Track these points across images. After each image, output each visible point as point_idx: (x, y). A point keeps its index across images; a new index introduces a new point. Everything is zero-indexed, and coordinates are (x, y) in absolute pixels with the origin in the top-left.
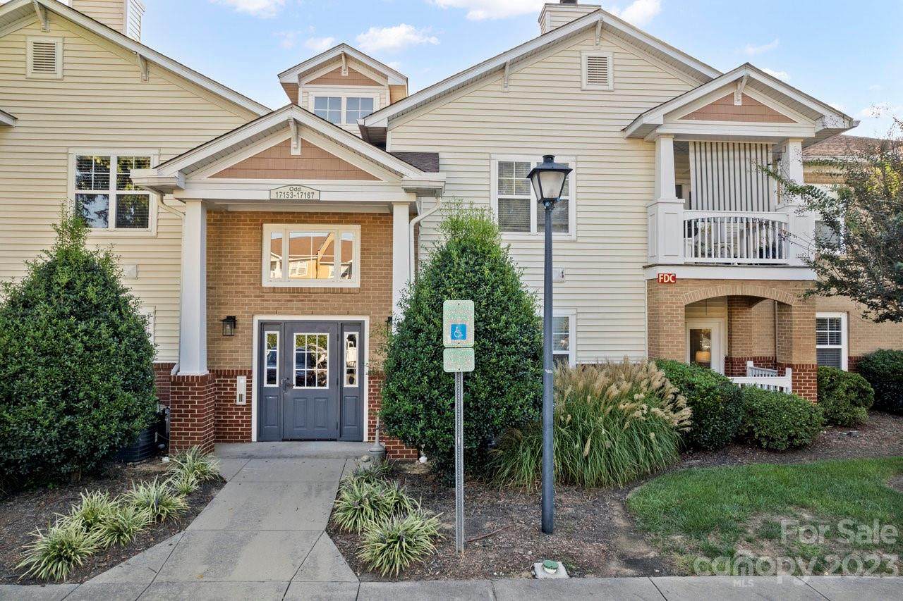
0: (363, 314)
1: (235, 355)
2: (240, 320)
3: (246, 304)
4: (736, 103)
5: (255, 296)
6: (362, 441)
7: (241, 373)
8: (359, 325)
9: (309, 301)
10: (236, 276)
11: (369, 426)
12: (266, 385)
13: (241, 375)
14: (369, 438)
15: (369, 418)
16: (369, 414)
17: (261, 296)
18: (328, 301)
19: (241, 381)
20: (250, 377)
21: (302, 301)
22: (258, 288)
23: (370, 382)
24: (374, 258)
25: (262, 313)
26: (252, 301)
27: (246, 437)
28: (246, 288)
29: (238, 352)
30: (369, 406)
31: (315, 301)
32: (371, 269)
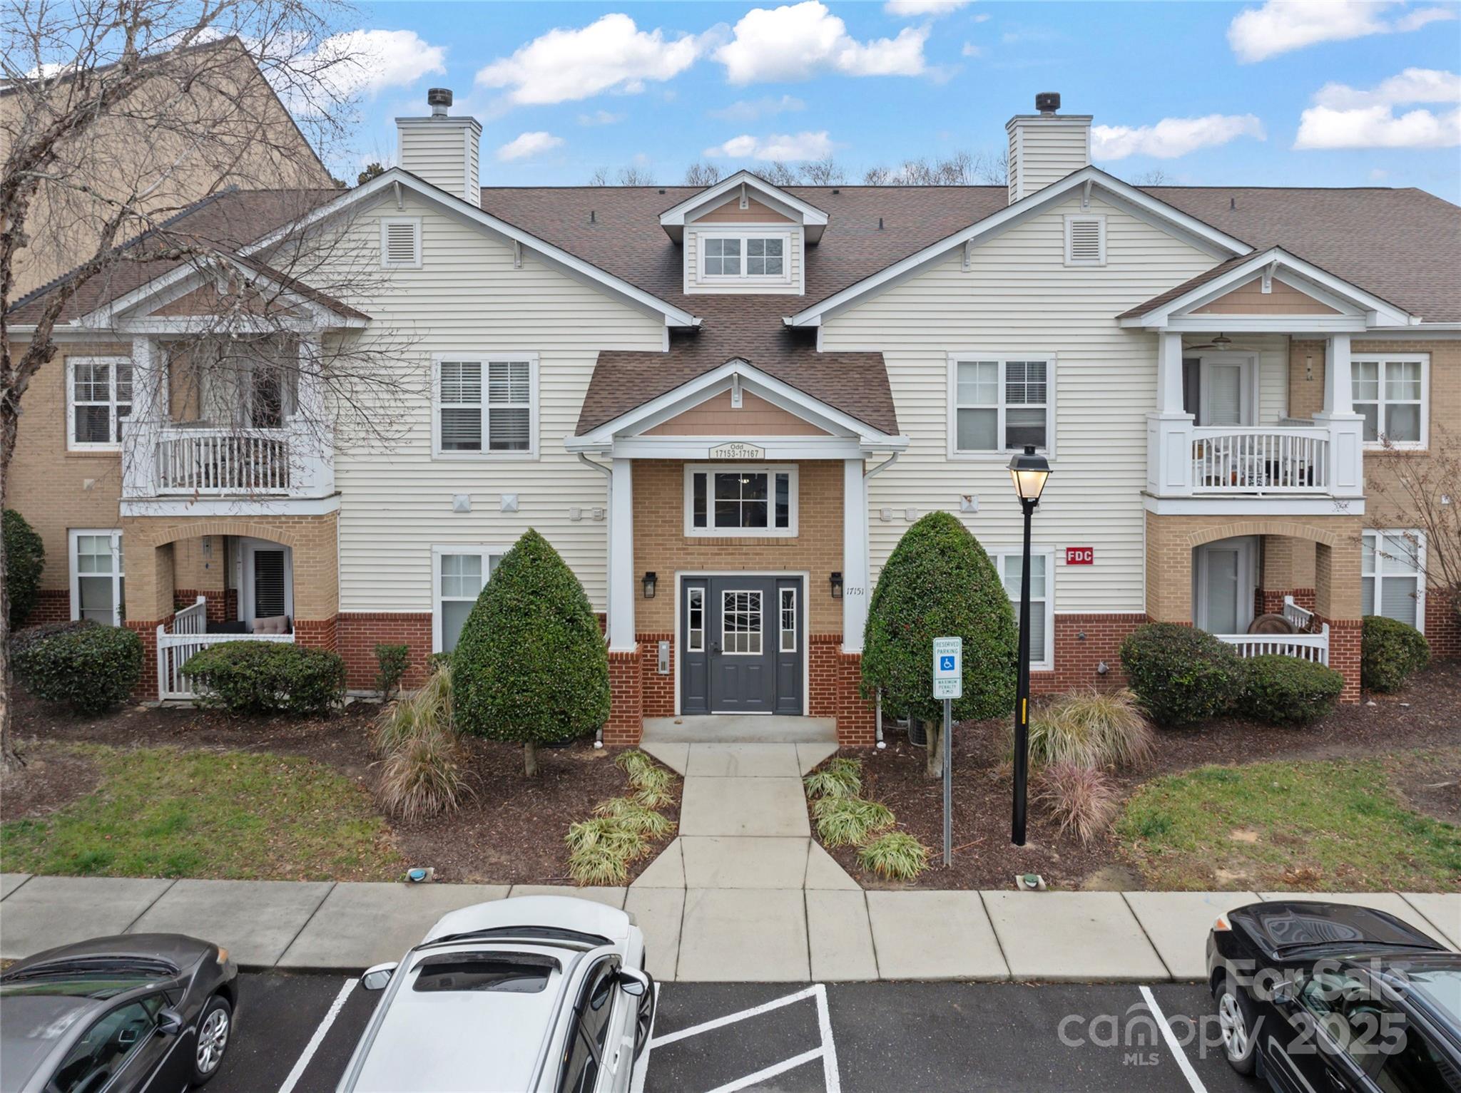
0: (802, 569)
1: (655, 617)
2: (660, 576)
3: (667, 559)
4: (1264, 291)
5: (678, 549)
6: (801, 714)
7: (663, 637)
8: (797, 581)
9: (739, 554)
10: (656, 526)
11: (810, 698)
12: (690, 650)
13: (663, 639)
14: (811, 713)
15: (810, 689)
16: (811, 685)
17: (684, 549)
18: (762, 554)
19: (664, 646)
20: (672, 642)
21: (732, 554)
22: (681, 540)
23: (810, 648)
24: (815, 503)
25: (685, 569)
26: (674, 554)
27: (668, 711)
28: (667, 540)
29: (658, 613)
30: (810, 675)
31: (746, 554)
32: (812, 517)
